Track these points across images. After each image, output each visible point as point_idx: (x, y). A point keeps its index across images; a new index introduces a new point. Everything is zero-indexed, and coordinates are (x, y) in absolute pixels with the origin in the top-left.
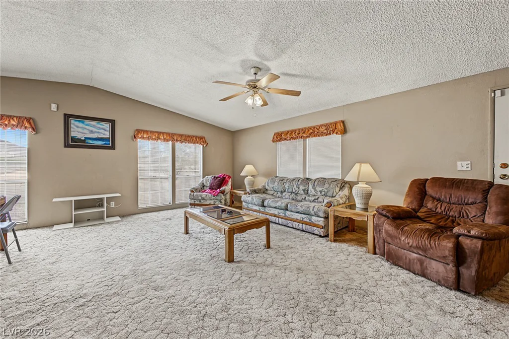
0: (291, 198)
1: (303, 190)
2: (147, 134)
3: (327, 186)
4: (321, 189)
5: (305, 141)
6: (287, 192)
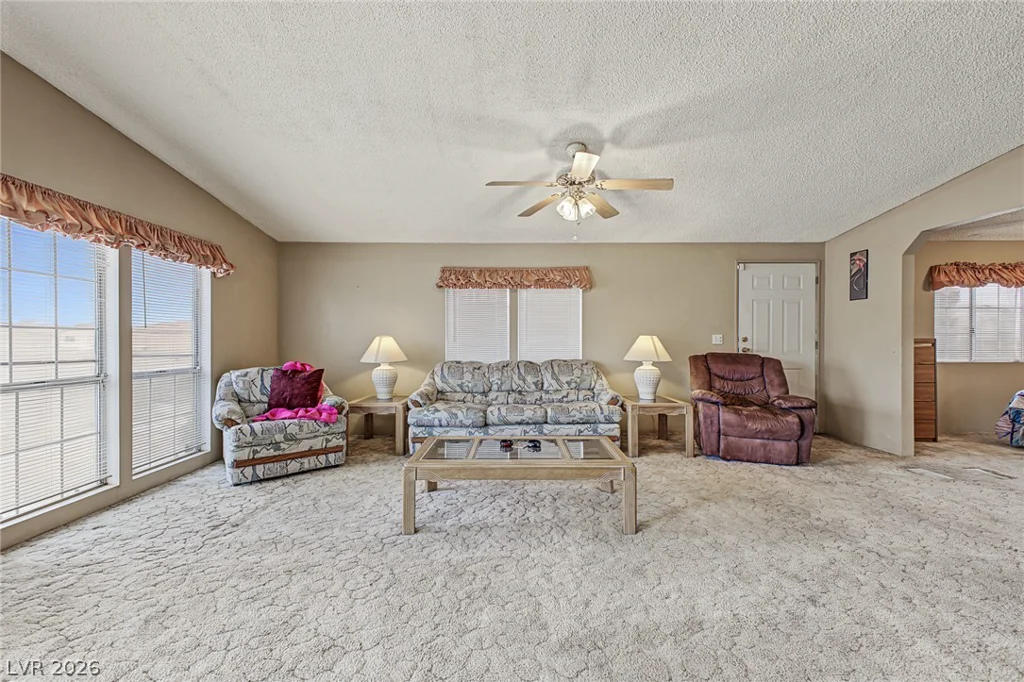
1: (534, 383)
3: (577, 372)
4: (569, 379)
5: (513, 292)
6: (498, 391)
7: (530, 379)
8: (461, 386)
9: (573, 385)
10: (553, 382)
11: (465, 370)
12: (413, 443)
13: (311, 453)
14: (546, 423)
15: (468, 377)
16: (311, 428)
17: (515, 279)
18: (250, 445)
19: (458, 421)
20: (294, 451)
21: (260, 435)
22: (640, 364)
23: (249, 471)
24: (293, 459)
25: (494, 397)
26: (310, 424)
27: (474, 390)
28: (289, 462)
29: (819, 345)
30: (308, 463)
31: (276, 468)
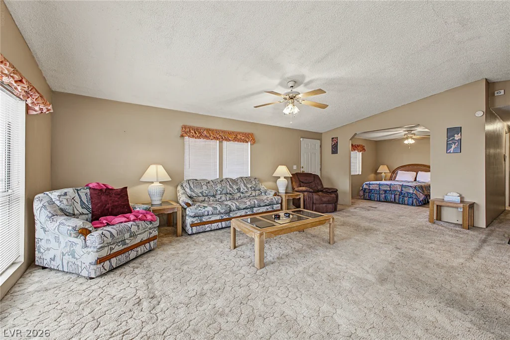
0: (228, 199)
3: (254, 182)
4: (251, 186)
5: (221, 142)
6: (220, 194)
7: (235, 187)
8: (202, 193)
9: (253, 189)
10: (245, 188)
11: (202, 184)
12: (191, 227)
13: (143, 243)
14: (254, 207)
15: (205, 187)
16: (144, 227)
17: (222, 136)
18: (109, 244)
19: (217, 211)
20: (133, 244)
21: (116, 235)
22: (279, 177)
23: (107, 264)
24: (132, 250)
25: (219, 197)
26: (143, 223)
27: (209, 195)
28: (130, 252)
29: (321, 169)
30: (140, 250)
31: (123, 258)
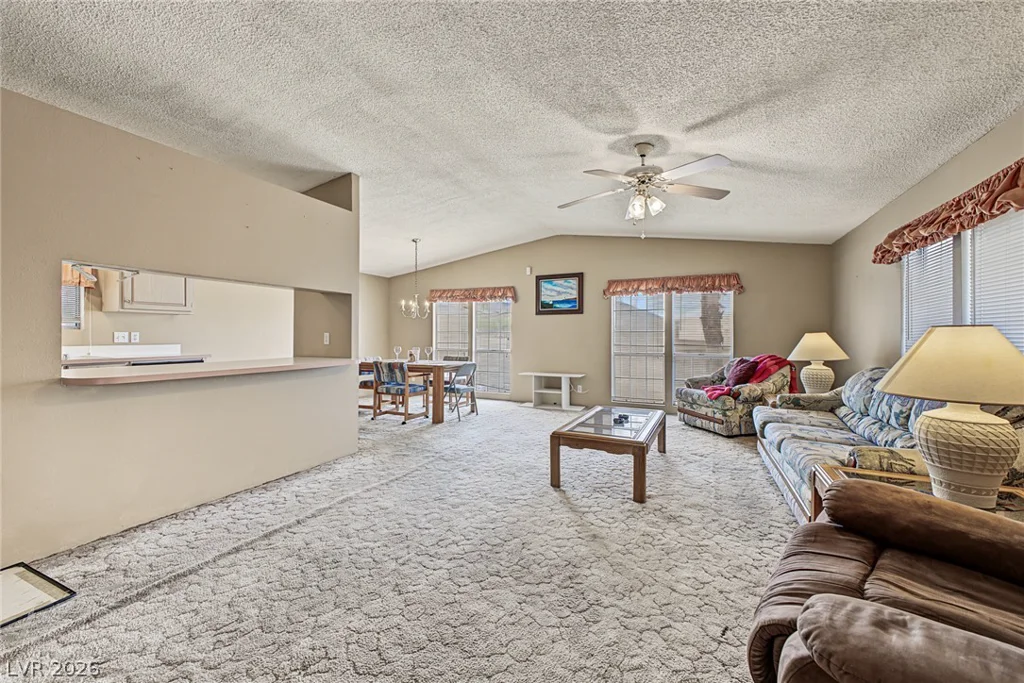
2: (623, 285)
